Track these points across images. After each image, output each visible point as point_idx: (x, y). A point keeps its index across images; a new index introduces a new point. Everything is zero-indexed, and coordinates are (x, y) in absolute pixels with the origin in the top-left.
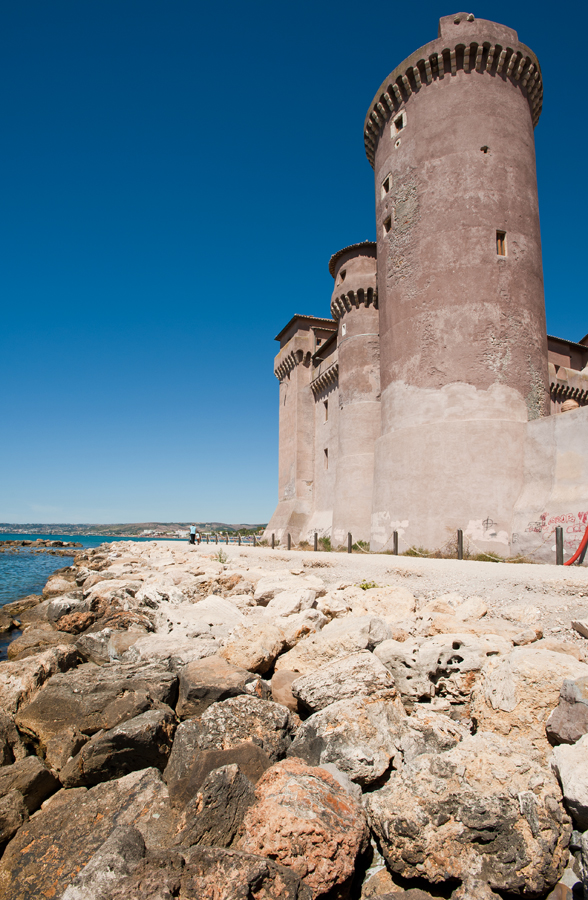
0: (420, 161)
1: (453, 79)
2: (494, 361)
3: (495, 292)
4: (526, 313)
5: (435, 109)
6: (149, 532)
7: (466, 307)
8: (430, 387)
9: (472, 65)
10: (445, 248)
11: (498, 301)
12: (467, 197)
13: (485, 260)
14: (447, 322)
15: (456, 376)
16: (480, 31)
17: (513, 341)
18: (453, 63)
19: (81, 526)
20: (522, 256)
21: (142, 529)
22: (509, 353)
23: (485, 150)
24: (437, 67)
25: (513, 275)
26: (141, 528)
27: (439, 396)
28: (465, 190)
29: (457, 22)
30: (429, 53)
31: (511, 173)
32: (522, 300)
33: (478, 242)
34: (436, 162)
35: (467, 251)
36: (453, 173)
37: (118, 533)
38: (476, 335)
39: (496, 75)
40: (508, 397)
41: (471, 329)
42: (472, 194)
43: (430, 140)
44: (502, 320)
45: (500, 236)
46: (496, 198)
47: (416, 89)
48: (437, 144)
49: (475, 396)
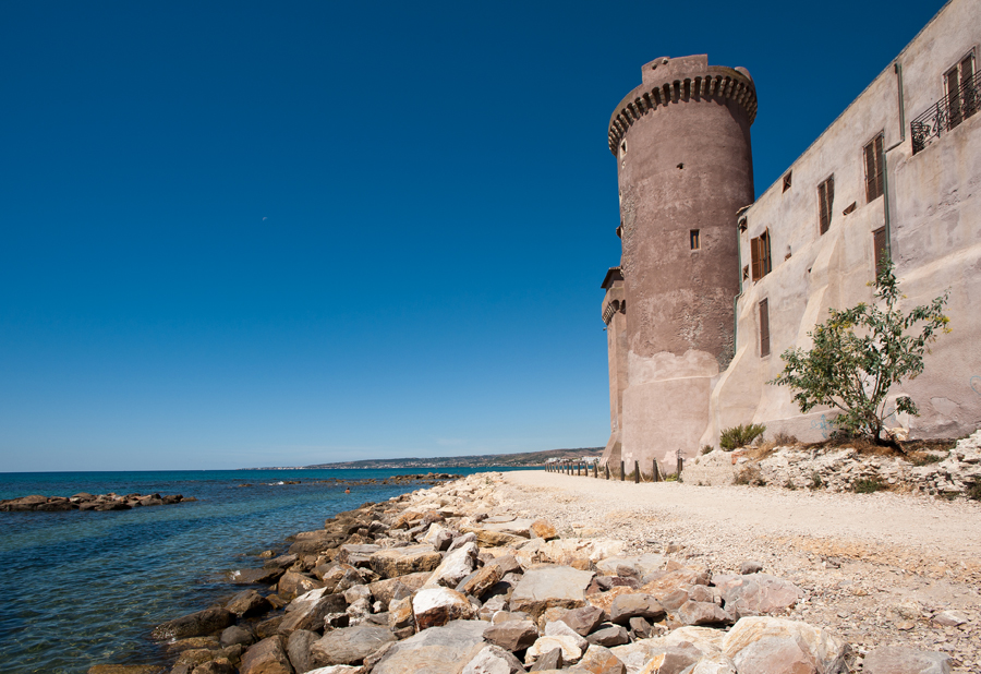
0: (635, 181)
1: (655, 113)
2: (688, 333)
3: (689, 279)
4: (719, 290)
5: (643, 139)
6: (555, 460)
7: (667, 294)
8: (646, 356)
9: (668, 99)
10: (652, 250)
11: (692, 286)
12: (666, 208)
13: (681, 256)
14: (655, 306)
15: (661, 347)
16: (671, 72)
17: (704, 315)
18: (653, 101)
19: (486, 457)
20: (715, 244)
21: (547, 457)
22: (701, 325)
23: (681, 166)
24: (643, 107)
25: (705, 262)
26: (547, 455)
27: (651, 362)
28: (665, 203)
29: (654, 68)
30: (634, 98)
31: (705, 179)
32: (715, 280)
33: (675, 243)
34: (645, 182)
35: (667, 251)
36: (656, 190)
37: (523, 462)
38: (674, 315)
39: (690, 100)
40: (700, 359)
41: (671, 311)
42: (670, 205)
43: (641, 164)
44: (695, 301)
45: (694, 233)
46: (690, 204)
47: (631, 123)
48: (645, 168)
49: (674, 361)
